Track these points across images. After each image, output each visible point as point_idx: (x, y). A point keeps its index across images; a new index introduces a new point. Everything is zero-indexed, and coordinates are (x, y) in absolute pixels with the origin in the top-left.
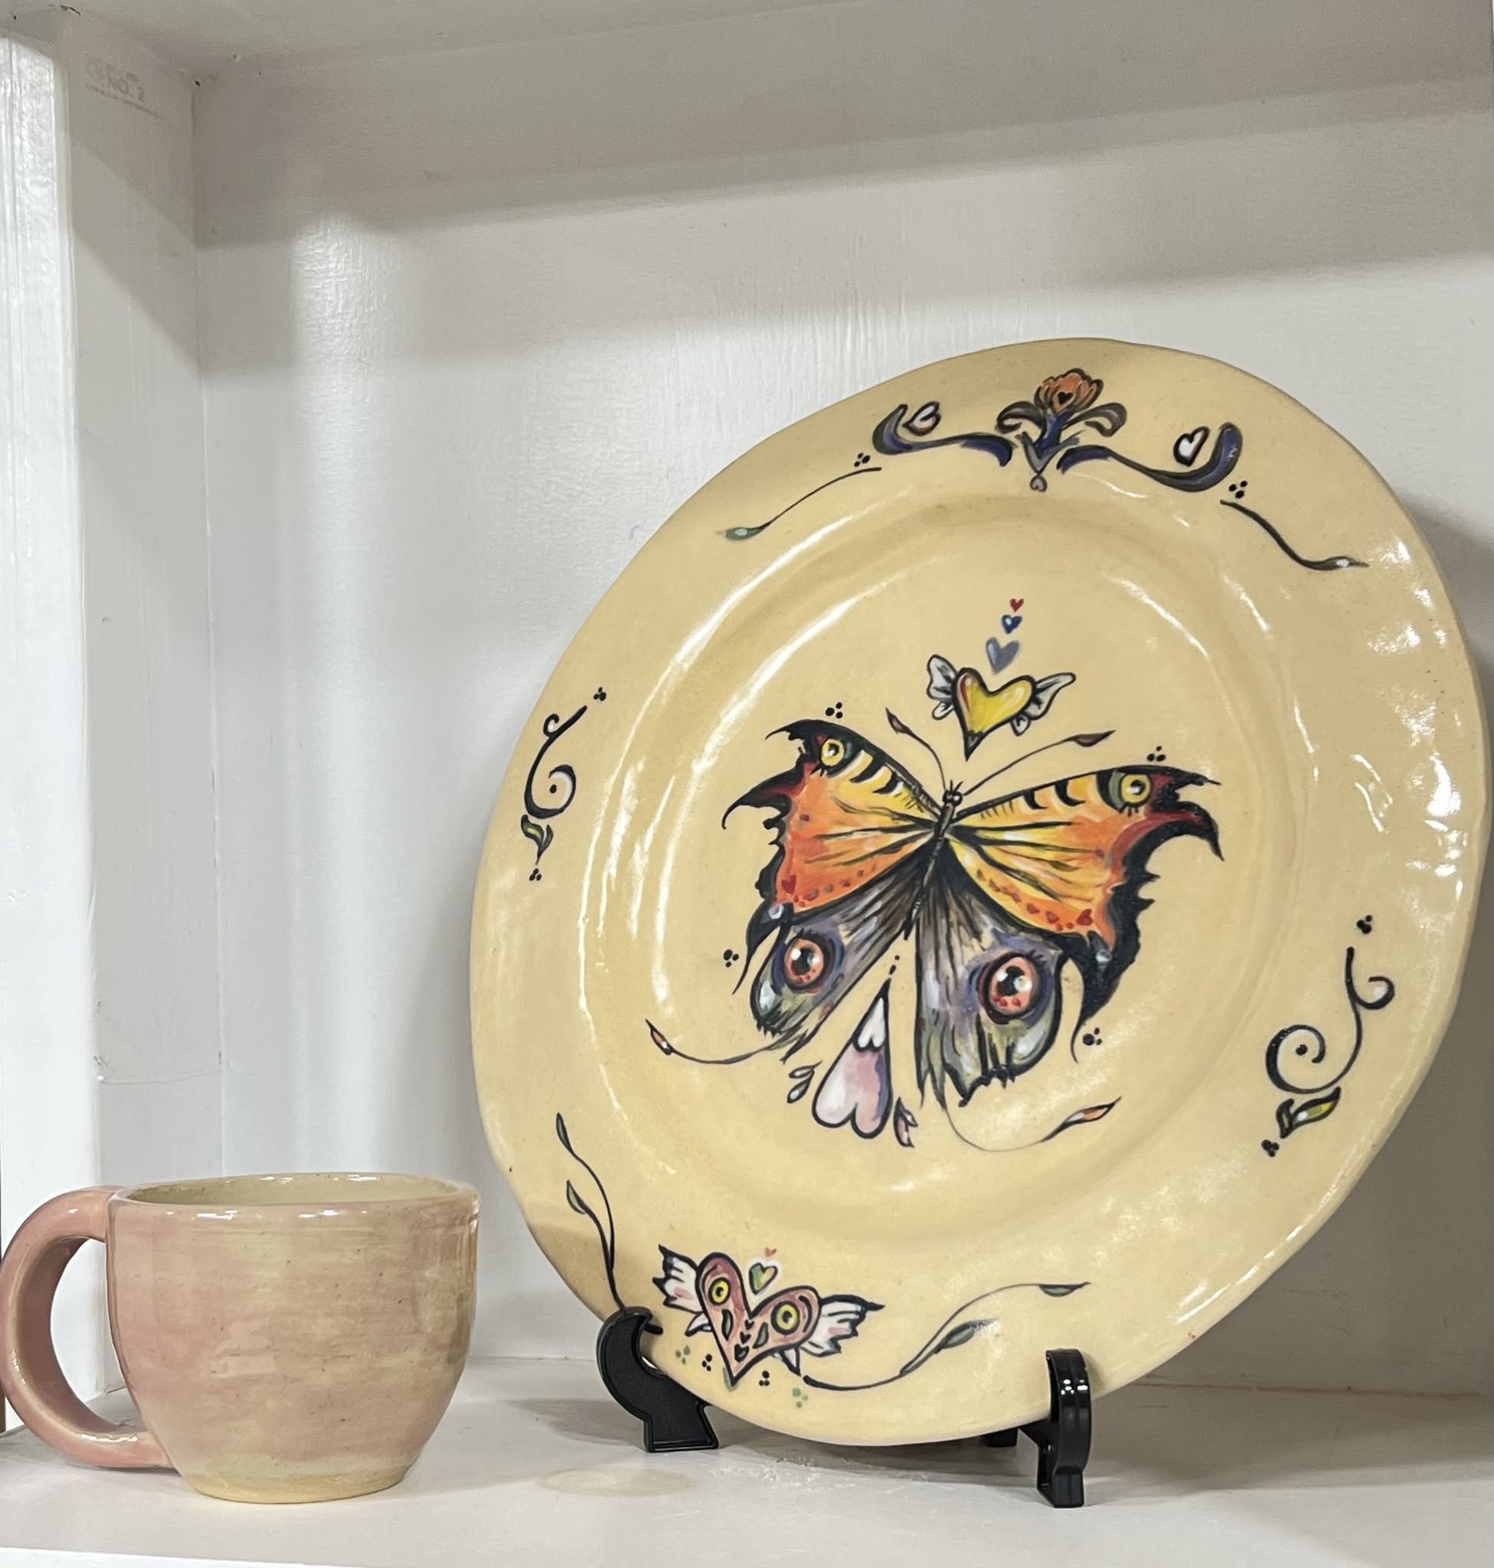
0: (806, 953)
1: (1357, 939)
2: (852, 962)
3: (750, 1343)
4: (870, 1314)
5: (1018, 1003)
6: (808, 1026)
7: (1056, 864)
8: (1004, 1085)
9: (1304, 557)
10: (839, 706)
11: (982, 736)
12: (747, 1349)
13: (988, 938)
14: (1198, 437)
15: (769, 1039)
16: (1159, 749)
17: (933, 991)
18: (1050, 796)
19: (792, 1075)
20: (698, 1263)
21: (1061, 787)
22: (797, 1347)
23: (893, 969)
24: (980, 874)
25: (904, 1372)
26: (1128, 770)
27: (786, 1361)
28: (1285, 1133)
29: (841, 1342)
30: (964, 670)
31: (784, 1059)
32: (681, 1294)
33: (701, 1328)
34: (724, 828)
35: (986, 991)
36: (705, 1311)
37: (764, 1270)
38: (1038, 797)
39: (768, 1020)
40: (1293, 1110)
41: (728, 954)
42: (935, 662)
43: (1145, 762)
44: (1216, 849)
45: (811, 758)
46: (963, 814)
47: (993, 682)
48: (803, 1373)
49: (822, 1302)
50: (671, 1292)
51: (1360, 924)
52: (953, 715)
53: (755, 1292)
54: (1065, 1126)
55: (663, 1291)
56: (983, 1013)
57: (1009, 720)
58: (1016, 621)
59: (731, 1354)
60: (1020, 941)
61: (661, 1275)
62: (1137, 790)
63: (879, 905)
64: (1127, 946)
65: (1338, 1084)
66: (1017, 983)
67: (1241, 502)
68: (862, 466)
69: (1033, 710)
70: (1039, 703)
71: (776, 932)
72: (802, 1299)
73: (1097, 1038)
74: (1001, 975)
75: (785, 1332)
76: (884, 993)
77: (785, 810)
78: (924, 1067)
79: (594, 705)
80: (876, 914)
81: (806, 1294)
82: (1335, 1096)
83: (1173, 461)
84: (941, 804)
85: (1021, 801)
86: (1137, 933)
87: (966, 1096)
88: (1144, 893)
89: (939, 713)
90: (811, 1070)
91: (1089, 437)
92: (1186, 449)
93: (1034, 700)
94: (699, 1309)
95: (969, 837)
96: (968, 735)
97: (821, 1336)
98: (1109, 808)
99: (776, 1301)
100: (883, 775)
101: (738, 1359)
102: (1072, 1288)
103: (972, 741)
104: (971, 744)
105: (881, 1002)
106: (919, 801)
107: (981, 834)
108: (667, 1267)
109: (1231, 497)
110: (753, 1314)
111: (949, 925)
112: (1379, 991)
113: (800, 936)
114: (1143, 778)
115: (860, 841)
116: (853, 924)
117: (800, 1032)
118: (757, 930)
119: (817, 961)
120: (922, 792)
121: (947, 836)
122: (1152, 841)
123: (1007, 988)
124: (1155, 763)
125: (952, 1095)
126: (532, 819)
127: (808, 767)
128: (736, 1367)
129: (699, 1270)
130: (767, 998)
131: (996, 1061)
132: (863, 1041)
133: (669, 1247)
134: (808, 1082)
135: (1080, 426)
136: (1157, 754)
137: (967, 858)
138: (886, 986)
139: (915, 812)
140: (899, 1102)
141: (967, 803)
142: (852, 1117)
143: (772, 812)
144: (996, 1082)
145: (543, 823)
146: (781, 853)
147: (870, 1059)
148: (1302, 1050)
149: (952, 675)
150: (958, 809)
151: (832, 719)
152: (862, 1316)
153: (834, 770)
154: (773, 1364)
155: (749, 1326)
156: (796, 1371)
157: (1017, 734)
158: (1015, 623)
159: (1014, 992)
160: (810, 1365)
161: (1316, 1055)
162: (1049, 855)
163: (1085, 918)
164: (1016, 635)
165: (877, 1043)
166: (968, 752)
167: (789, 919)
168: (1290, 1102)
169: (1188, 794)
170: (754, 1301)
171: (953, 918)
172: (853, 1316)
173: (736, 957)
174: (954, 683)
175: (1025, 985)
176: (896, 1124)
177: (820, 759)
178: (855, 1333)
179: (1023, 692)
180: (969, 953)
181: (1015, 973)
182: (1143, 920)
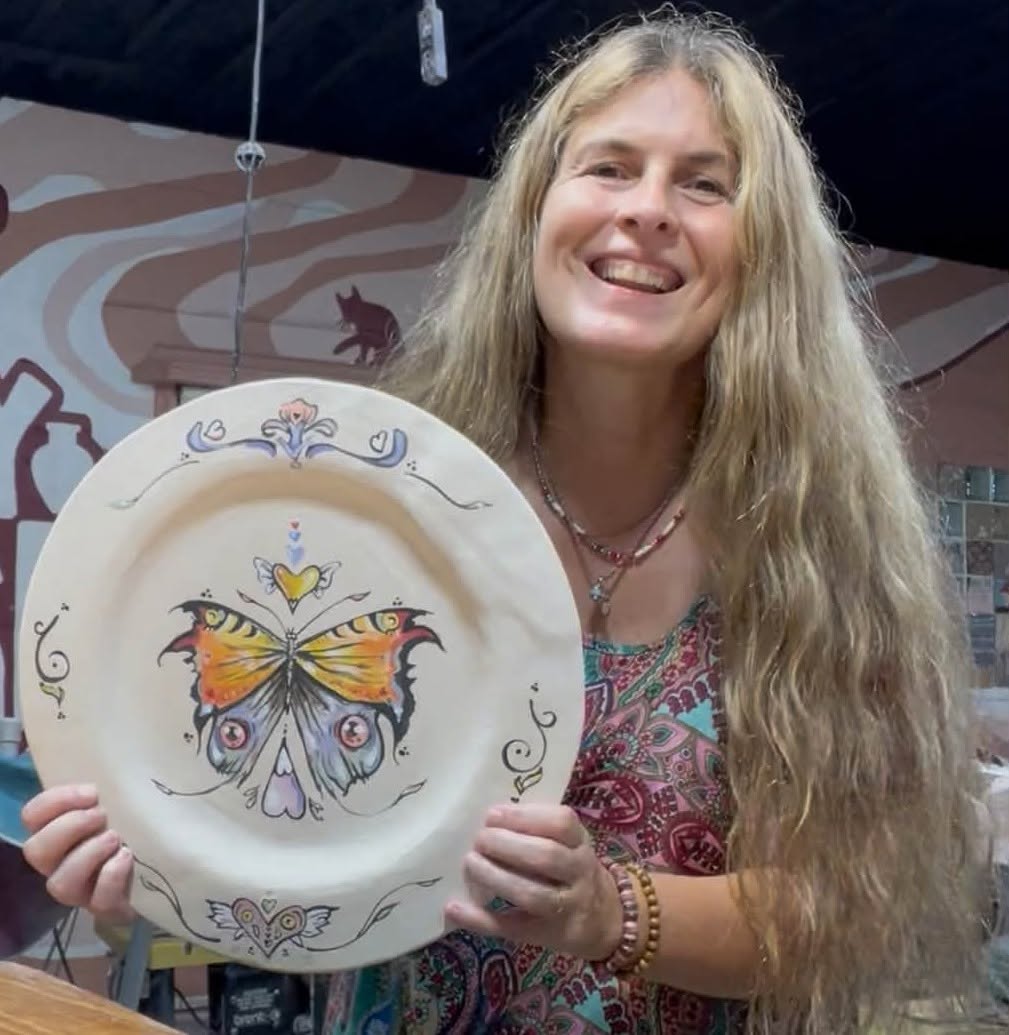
0: (232, 729)
1: (532, 694)
2: (261, 731)
3: (272, 938)
4: (333, 913)
5: (359, 740)
6: (247, 768)
7: (361, 666)
8: (364, 782)
9: (460, 502)
10: (208, 591)
11: (298, 601)
12: (271, 941)
13: (333, 708)
14: (382, 436)
15: (226, 777)
16: (398, 599)
17: (311, 740)
18: (345, 630)
19: (245, 794)
20: (231, 904)
21: (350, 624)
22: (299, 934)
23: (285, 731)
24: (318, 674)
25: (359, 935)
26: (384, 612)
27: (294, 942)
28: (521, 792)
29: (323, 929)
30: (275, 565)
31: (238, 787)
32: (226, 921)
33: (241, 936)
34: (160, 665)
35: (340, 736)
36: (242, 927)
37: (269, 902)
38: (339, 630)
39: (221, 768)
40: (521, 781)
41: (186, 735)
42: (258, 561)
43: (392, 607)
44: (442, 648)
45: (199, 621)
46: (299, 645)
47: (296, 571)
48: (305, 945)
49: (306, 911)
50: (219, 921)
51: (533, 687)
52: (277, 590)
53: (268, 912)
54: (401, 797)
55: (215, 921)
56: (342, 748)
57: (311, 591)
58: (298, 535)
59: (263, 945)
60: (352, 709)
61: (210, 913)
62: (392, 621)
63: (266, 699)
64: (409, 704)
65: (541, 765)
66: (356, 729)
67: (415, 472)
68: (187, 460)
69: (322, 584)
70: (324, 579)
71: (211, 721)
72: (295, 912)
73: (406, 751)
74: (346, 727)
75: (290, 929)
76: (284, 744)
77: (195, 653)
78: (318, 780)
79: (63, 614)
80: (266, 703)
81: (295, 909)
82: (540, 772)
83: (371, 450)
84: (286, 640)
85: (330, 634)
86: (412, 696)
87: (346, 792)
88: (411, 674)
89: (269, 590)
90: (256, 790)
91: (319, 439)
92: (378, 444)
93: (321, 578)
94: (237, 926)
95: (306, 656)
96: (290, 601)
97: (311, 927)
98: (378, 633)
99: (281, 915)
100: (246, 627)
101: (267, 946)
102: (435, 881)
103: (293, 603)
104: (293, 606)
105: (284, 750)
106: (272, 640)
107: (313, 654)
108: (213, 909)
109: (410, 469)
110: (269, 924)
111: (310, 705)
112: (549, 719)
113: (226, 720)
114: (394, 615)
115: (244, 665)
116: (255, 711)
117: (243, 771)
118: (200, 721)
119: (239, 732)
120: (273, 634)
121: (295, 657)
122: (408, 647)
123: (351, 733)
124: (397, 607)
125: (339, 792)
126: (46, 684)
127: (200, 627)
128: (268, 950)
129: (233, 907)
130: (217, 756)
131: (355, 770)
132: (280, 771)
133: (212, 899)
134: (256, 796)
135: (311, 433)
136: (397, 602)
137: (309, 667)
138: (284, 740)
139: (271, 646)
140: (310, 800)
141: (300, 638)
142: (286, 811)
143: (188, 654)
144: (359, 781)
145: (56, 685)
146: (199, 676)
147: (287, 780)
148: (519, 752)
149: (270, 568)
150: (296, 642)
151: (206, 599)
152: (329, 914)
153: (217, 627)
154: (287, 945)
155: (269, 929)
156: (302, 946)
157: (318, 598)
158: (297, 537)
159: (355, 734)
160: (309, 942)
161: (526, 753)
162: (356, 662)
163: (383, 692)
164: (300, 542)
165: (289, 771)
166: (293, 610)
167: (216, 713)
168: (519, 778)
169: (418, 621)
170: (268, 917)
171: (311, 700)
172: (326, 915)
173: (192, 736)
174: (272, 572)
175: (361, 729)
176: (312, 811)
177: (205, 621)
178: (328, 923)
179: (313, 575)
180: (325, 718)
181: (353, 725)
182: (413, 688)
